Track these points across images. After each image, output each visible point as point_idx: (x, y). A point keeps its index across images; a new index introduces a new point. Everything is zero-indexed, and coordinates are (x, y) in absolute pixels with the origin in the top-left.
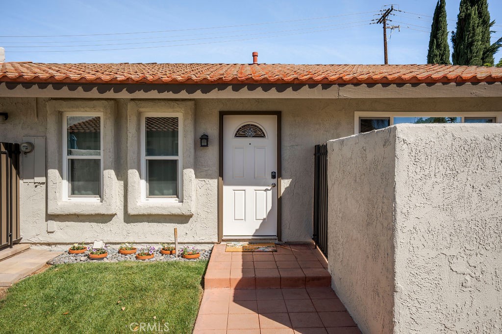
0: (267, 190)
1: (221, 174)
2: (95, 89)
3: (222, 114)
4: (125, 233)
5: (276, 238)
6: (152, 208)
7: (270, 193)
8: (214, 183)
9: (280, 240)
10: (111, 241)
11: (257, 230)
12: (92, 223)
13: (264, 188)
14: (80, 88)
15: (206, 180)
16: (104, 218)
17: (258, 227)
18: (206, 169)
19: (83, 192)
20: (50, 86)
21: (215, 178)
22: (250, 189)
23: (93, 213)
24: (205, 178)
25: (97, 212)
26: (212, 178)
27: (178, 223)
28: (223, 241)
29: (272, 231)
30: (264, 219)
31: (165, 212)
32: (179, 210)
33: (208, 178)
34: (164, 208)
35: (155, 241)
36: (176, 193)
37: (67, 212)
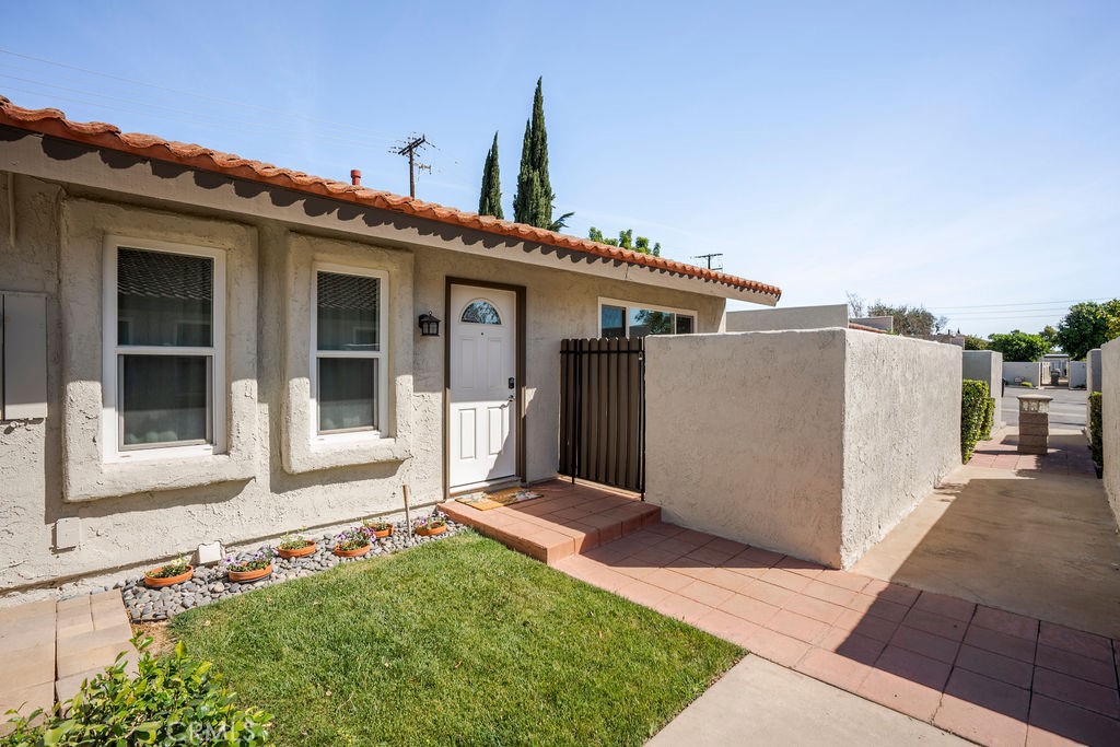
0: (504, 406)
1: (447, 384)
2: (300, 203)
3: (451, 281)
4: (273, 514)
5: (515, 478)
6: (340, 453)
7: (507, 410)
8: (437, 398)
9: (524, 480)
10: (243, 539)
11: (491, 471)
12: (190, 507)
13: (500, 403)
14: (265, 195)
15: (426, 394)
16: (222, 490)
17: (491, 467)
18: (426, 375)
19: (153, 435)
20: (190, 175)
21: (439, 391)
22: (482, 406)
23: (205, 480)
24: (424, 391)
25: (216, 478)
26: (434, 391)
27: (379, 478)
28: (452, 496)
29: (510, 470)
30: (499, 453)
31: (364, 460)
32: (389, 452)
33: (429, 391)
34: (364, 452)
35: (338, 520)
36: (371, 421)
37: (129, 489)
